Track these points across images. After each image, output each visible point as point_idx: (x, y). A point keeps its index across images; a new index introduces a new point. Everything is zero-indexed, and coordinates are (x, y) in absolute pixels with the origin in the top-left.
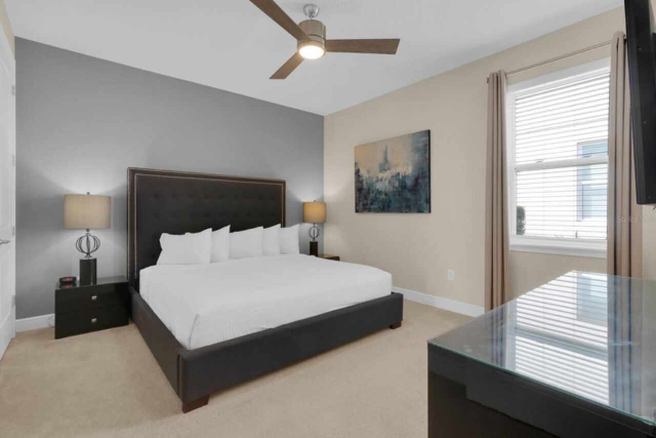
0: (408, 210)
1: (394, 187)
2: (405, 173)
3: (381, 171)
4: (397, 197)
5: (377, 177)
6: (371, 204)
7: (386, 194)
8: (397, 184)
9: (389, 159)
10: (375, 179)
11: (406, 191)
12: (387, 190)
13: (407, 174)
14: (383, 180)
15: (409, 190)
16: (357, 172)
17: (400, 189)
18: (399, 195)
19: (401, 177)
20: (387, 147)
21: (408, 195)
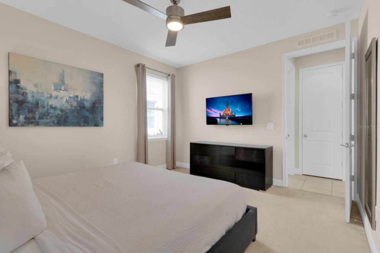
0: (86, 125)
1: (71, 106)
2: (84, 97)
3: (56, 90)
4: (76, 114)
5: (51, 95)
6: (40, 118)
7: (62, 111)
8: (75, 104)
9: (66, 82)
10: (46, 95)
11: (85, 110)
12: (64, 108)
13: (85, 98)
14: (59, 98)
15: (87, 110)
16: (14, 83)
17: (78, 108)
18: (78, 113)
19: (79, 99)
20: (63, 71)
21: (87, 114)
